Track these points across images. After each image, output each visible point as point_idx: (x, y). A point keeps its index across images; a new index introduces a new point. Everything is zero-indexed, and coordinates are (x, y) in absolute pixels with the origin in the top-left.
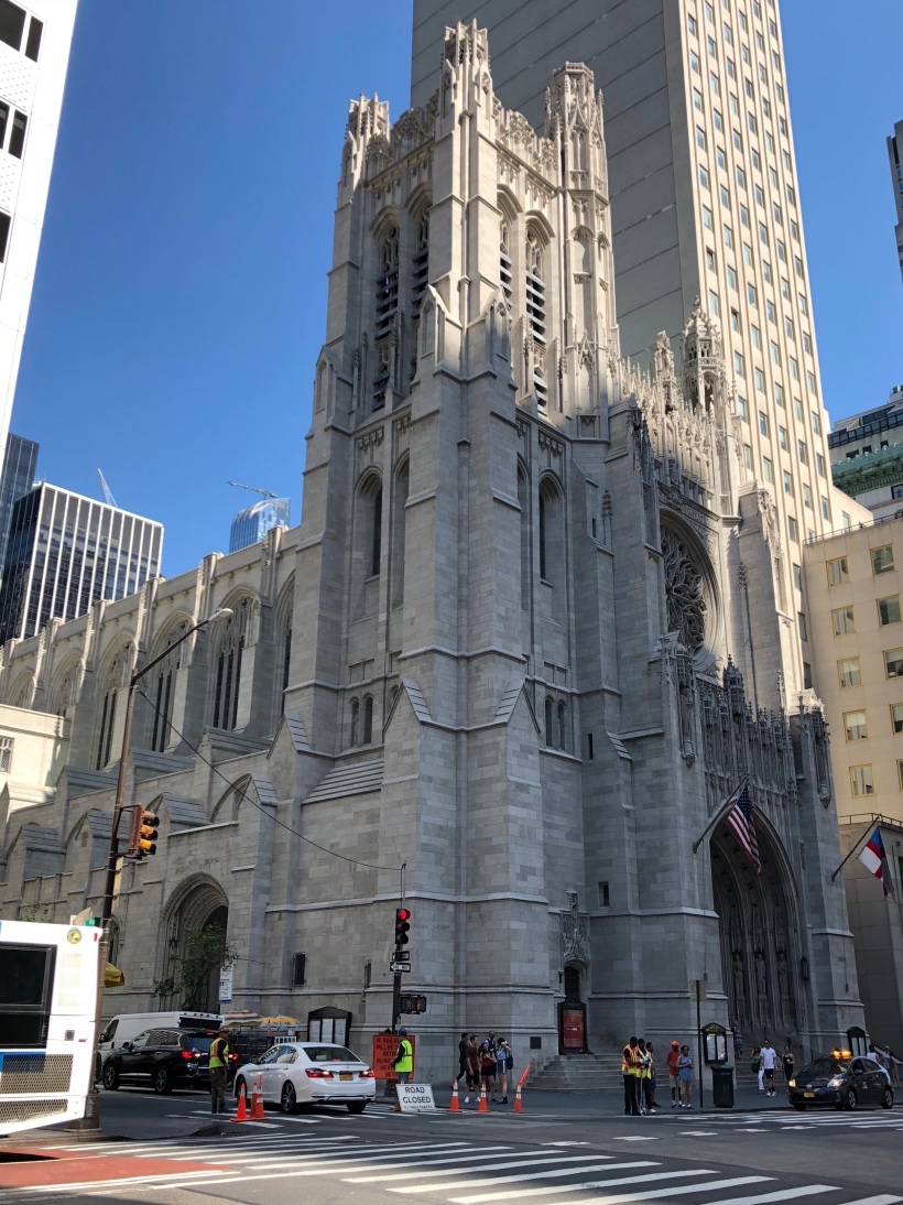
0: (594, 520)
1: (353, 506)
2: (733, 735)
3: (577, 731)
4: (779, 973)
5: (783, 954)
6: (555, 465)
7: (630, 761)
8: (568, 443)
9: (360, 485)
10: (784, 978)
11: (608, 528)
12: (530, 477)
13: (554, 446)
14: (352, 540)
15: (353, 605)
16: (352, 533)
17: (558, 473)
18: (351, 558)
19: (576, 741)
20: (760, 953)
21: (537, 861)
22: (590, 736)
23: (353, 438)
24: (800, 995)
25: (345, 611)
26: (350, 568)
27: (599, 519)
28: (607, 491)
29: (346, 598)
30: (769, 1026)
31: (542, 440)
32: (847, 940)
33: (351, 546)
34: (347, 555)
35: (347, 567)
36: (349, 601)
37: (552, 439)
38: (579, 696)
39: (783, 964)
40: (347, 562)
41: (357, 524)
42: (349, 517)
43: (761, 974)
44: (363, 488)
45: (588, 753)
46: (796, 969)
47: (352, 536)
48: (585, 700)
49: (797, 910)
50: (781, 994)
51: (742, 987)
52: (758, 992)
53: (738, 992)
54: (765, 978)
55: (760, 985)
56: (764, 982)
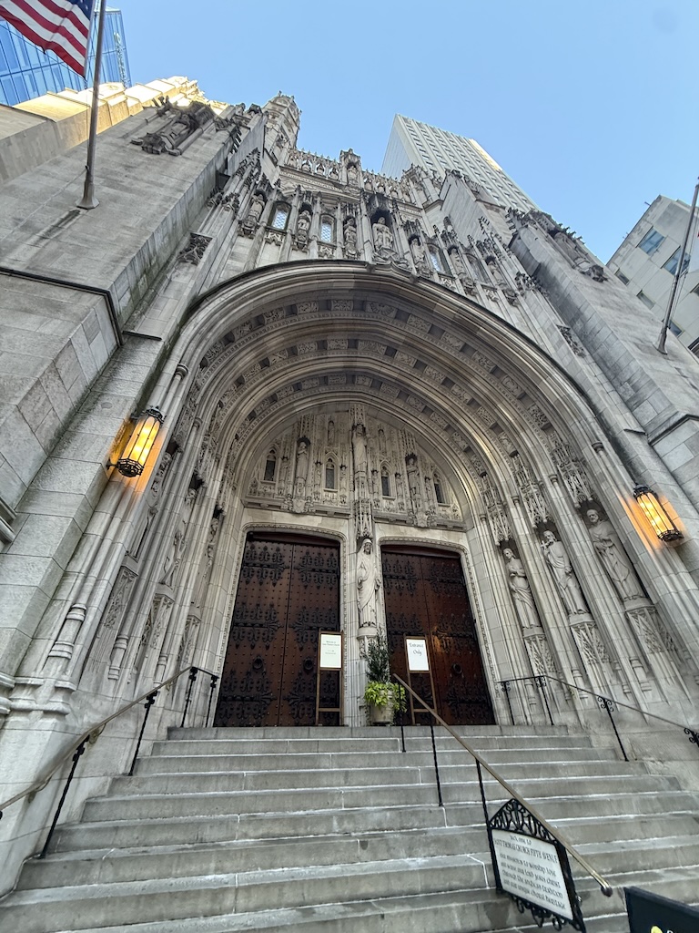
49: (588, 414)
50: (621, 600)
51: (531, 613)
52: (568, 612)
53: (525, 623)
54: (573, 572)
55: (565, 594)
56: (571, 583)
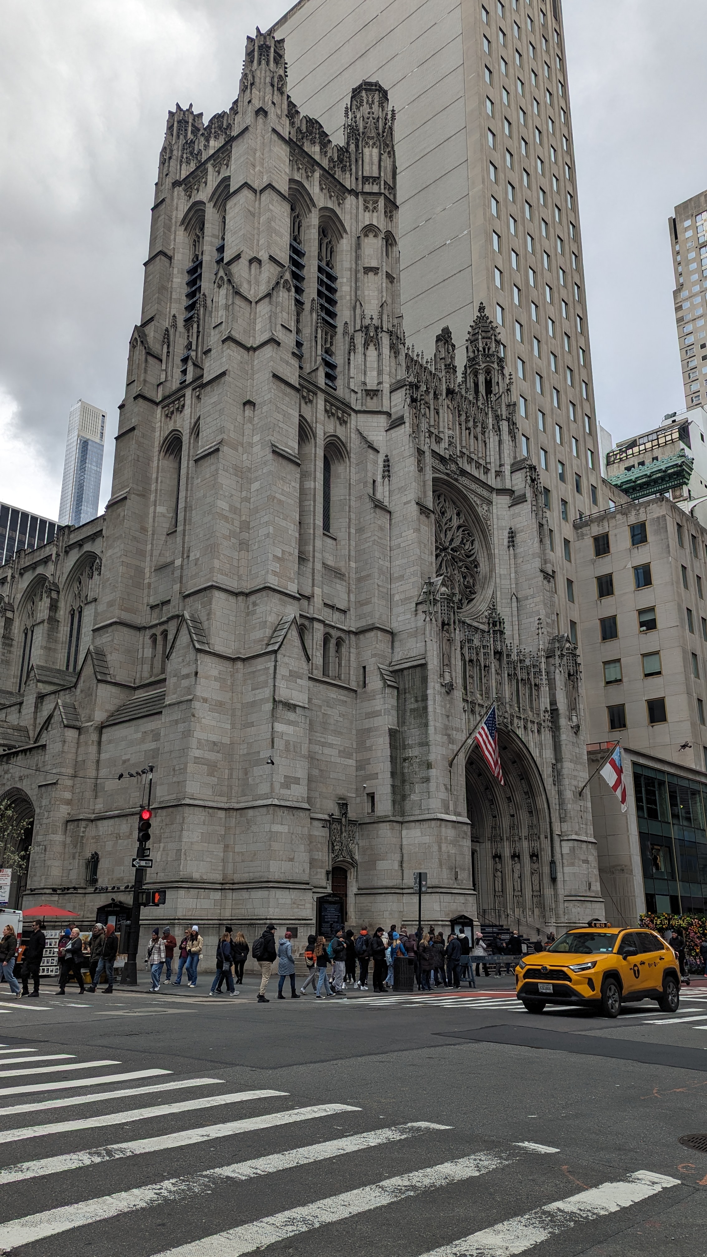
0: (374, 481)
1: (158, 466)
2: (493, 670)
3: (353, 664)
4: (532, 873)
5: (534, 856)
6: (341, 432)
7: (398, 688)
8: (352, 414)
9: (165, 448)
10: (536, 877)
11: (387, 488)
12: (315, 440)
13: (340, 415)
14: (156, 496)
15: (156, 553)
16: (156, 490)
17: (343, 439)
18: (155, 512)
19: (352, 673)
20: (516, 856)
21: (301, 772)
22: (364, 668)
23: (160, 407)
24: (548, 892)
25: (148, 559)
26: (154, 521)
27: (379, 479)
28: (387, 456)
29: (149, 547)
30: (522, 918)
31: (328, 408)
32: (590, 846)
33: (155, 501)
34: (152, 509)
35: (151, 520)
36: (152, 550)
37: (338, 408)
38: (356, 634)
39: (535, 866)
40: (151, 515)
41: (161, 482)
42: (154, 476)
43: (516, 875)
44: (167, 450)
45: (361, 683)
46: (546, 870)
47: (156, 493)
48: (361, 636)
49: (548, 820)
50: (533, 891)
51: (500, 886)
52: (514, 890)
53: (497, 890)
54: (520, 877)
55: (515, 884)
56: (519, 881)
